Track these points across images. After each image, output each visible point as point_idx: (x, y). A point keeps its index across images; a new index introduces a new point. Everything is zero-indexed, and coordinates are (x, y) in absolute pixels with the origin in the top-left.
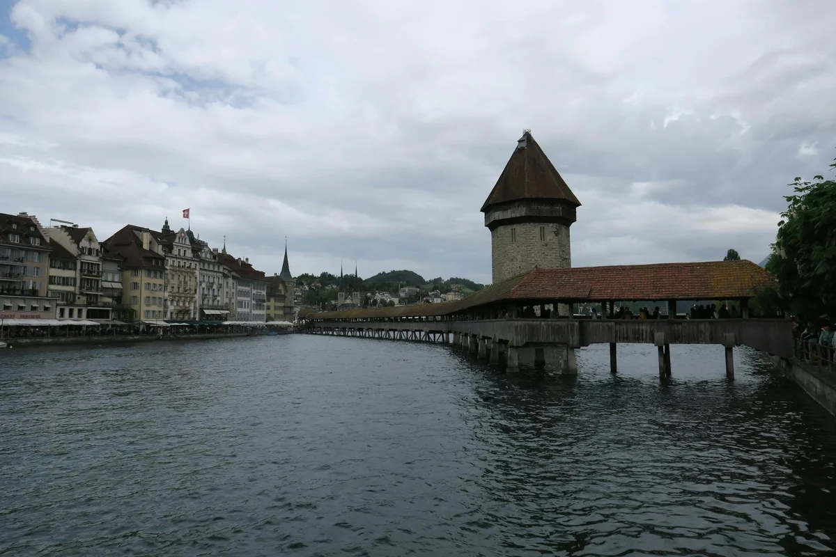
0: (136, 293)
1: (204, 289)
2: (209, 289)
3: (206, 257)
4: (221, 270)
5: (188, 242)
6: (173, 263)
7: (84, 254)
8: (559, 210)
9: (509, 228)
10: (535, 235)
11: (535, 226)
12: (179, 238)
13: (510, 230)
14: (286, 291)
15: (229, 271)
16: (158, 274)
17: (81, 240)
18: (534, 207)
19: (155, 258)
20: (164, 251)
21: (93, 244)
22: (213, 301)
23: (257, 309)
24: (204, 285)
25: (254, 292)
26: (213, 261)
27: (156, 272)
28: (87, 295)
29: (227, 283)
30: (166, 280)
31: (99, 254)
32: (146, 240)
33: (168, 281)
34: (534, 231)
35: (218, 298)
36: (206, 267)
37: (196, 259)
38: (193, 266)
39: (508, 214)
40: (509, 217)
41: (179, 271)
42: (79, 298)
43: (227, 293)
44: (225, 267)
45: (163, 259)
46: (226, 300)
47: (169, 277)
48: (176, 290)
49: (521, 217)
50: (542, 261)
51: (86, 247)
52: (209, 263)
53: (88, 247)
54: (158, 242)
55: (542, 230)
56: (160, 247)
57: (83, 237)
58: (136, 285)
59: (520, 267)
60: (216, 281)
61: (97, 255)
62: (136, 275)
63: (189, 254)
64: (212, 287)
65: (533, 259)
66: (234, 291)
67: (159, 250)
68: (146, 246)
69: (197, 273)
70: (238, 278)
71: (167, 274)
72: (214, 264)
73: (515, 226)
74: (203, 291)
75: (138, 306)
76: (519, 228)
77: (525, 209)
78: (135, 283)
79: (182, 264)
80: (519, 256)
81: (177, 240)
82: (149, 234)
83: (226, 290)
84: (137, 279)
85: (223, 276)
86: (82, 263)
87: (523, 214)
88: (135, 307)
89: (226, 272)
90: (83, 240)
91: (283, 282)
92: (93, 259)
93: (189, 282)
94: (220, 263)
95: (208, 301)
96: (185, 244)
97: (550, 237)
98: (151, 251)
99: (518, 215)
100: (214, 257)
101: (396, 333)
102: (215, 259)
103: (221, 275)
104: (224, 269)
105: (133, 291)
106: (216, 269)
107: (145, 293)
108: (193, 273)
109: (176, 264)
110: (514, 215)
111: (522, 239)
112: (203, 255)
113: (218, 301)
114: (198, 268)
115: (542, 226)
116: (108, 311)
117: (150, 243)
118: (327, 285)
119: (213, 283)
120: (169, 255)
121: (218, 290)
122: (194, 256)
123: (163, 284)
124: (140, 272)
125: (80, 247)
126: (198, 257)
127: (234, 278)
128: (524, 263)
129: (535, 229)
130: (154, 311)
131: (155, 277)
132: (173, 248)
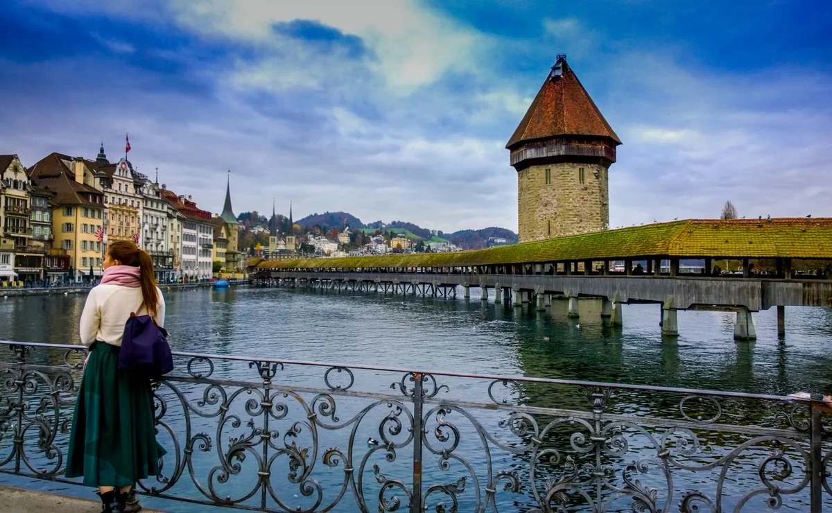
0: (69, 236)
1: (146, 231)
2: (152, 232)
3: (148, 194)
4: (165, 209)
5: (129, 175)
6: (113, 201)
7: (9, 187)
8: (601, 150)
9: (543, 169)
10: (574, 177)
11: (574, 167)
12: (120, 170)
13: (544, 171)
14: (229, 234)
15: (174, 211)
16: (96, 214)
17: (5, 171)
18: (574, 145)
19: (91, 193)
20: (103, 186)
21: (19, 174)
22: (157, 246)
23: (203, 256)
24: (147, 227)
25: (200, 235)
26: (157, 198)
27: (93, 211)
28: (13, 238)
29: (172, 224)
30: (105, 221)
31: (27, 187)
32: (79, 170)
33: (108, 222)
34: (573, 173)
35: (163, 243)
36: (149, 206)
37: (139, 196)
38: (135, 205)
39: (544, 153)
40: (545, 156)
41: (120, 210)
42: (5, 242)
43: (172, 236)
44: (170, 206)
45: (101, 195)
46: (171, 246)
47: (109, 217)
48: (116, 232)
49: (559, 156)
50: (580, 207)
51: (11, 179)
52: (152, 201)
53: (14, 179)
54: (94, 174)
55: (582, 171)
56: (98, 180)
57: (8, 166)
58: (69, 227)
59: (556, 213)
60: (160, 221)
61: (24, 189)
62: (69, 213)
63: (131, 190)
64: (155, 229)
65: (570, 205)
66: (179, 234)
67: (96, 184)
68: (80, 179)
69: (140, 213)
70: (184, 219)
71: (106, 214)
72: (158, 202)
73: (550, 166)
74: (146, 235)
75: (73, 252)
76: (555, 170)
77: (563, 147)
78: (68, 224)
79: (123, 201)
80: (555, 201)
81: (117, 173)
82: (82, 164)
83: (170, 233)
84: (71, 219)
85: (168, 216)
86: (6, 198)
87: (562, 153)
88: (70, 253)
89: (170, 212)
90: (8, 170)
91: (226, 225)
92: (20, 193)
93: (131, 223)
94: (163, 202)
95: (151, 245)
96: (126, 178)
97: (590, 179)
98: (85, 185)
99: (555, 154)
100: (157, 194)
101: (407, 286)
102: (159, 196)
103: (165, 215)
104: (168, 208)
105: (65, 234)
106: (160, 209)
107: (81, 236)
108: (136, 213)
109: (117, 200)
110: (550, 154)
111: (558, 181)
112: (145, 191)
113: (162, 246)
114: (141, 206)
115: (581, 167)
116: (40, 257)
117: (85, 175)
118: (252, 227)
119: (157, 225)
120: (109, 190)
121: (162, 233)
122: (136, 192)
123: (102, 225)
124: (74, 211)
125: (5, 178)
126: (141, 193)
127: (179, 219)
128: (560, 209)
129: (572, 171)
130: (91, 259)
131: (93, 216)
132: (112, 182)
